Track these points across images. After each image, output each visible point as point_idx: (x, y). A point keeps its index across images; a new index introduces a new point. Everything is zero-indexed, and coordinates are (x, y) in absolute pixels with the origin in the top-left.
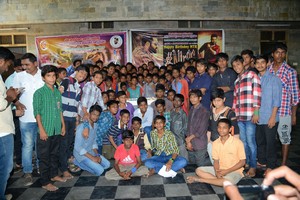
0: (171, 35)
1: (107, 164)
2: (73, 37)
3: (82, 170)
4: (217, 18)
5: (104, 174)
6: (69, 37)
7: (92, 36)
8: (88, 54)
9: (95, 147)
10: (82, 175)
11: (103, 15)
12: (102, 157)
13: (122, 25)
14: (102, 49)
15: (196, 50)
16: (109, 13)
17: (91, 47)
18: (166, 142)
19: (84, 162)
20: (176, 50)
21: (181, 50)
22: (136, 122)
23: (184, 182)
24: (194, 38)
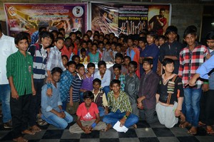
0: (125, 8)
1: (71, 118)
2: (39, 5)
3: (48, 124)
5: (68, 127)
6: (36, 5)
7: (56, 6)
8: (53, 21)
9: (60, 103)
10: (49, 128)
12: (66, 113)
14: (65, 18)
15: (146, 21)
17: (56, 16)
18: (121, 101)
19: (50, 118)
20: (129, 21)
21: (133, 21)
22: (97, 83)
23: (136, 136)
24: (145, 11)
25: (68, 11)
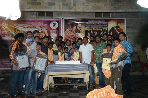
0: (90, 22)
4: (121, 11)
6: (23, 21)
7: (38, 21)
11: (46, 8)
13: (59, 15)
14: (45, 30)
15: (107, 31)
16: (50, 7)
17: (38, 28)
20: (94, 31)
21: (96, 31)
24: (105, 24)
25: (47, 25)
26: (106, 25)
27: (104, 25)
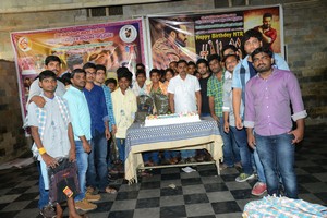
0: (205, 20)
2: (66, 30)
6: (61, 31)
7: (93, 28)
13: (135, 10)
17: (94, 44)
24: (239, 21)
25: (112, 34)
26: (240, 24)
27: (236, 24)
